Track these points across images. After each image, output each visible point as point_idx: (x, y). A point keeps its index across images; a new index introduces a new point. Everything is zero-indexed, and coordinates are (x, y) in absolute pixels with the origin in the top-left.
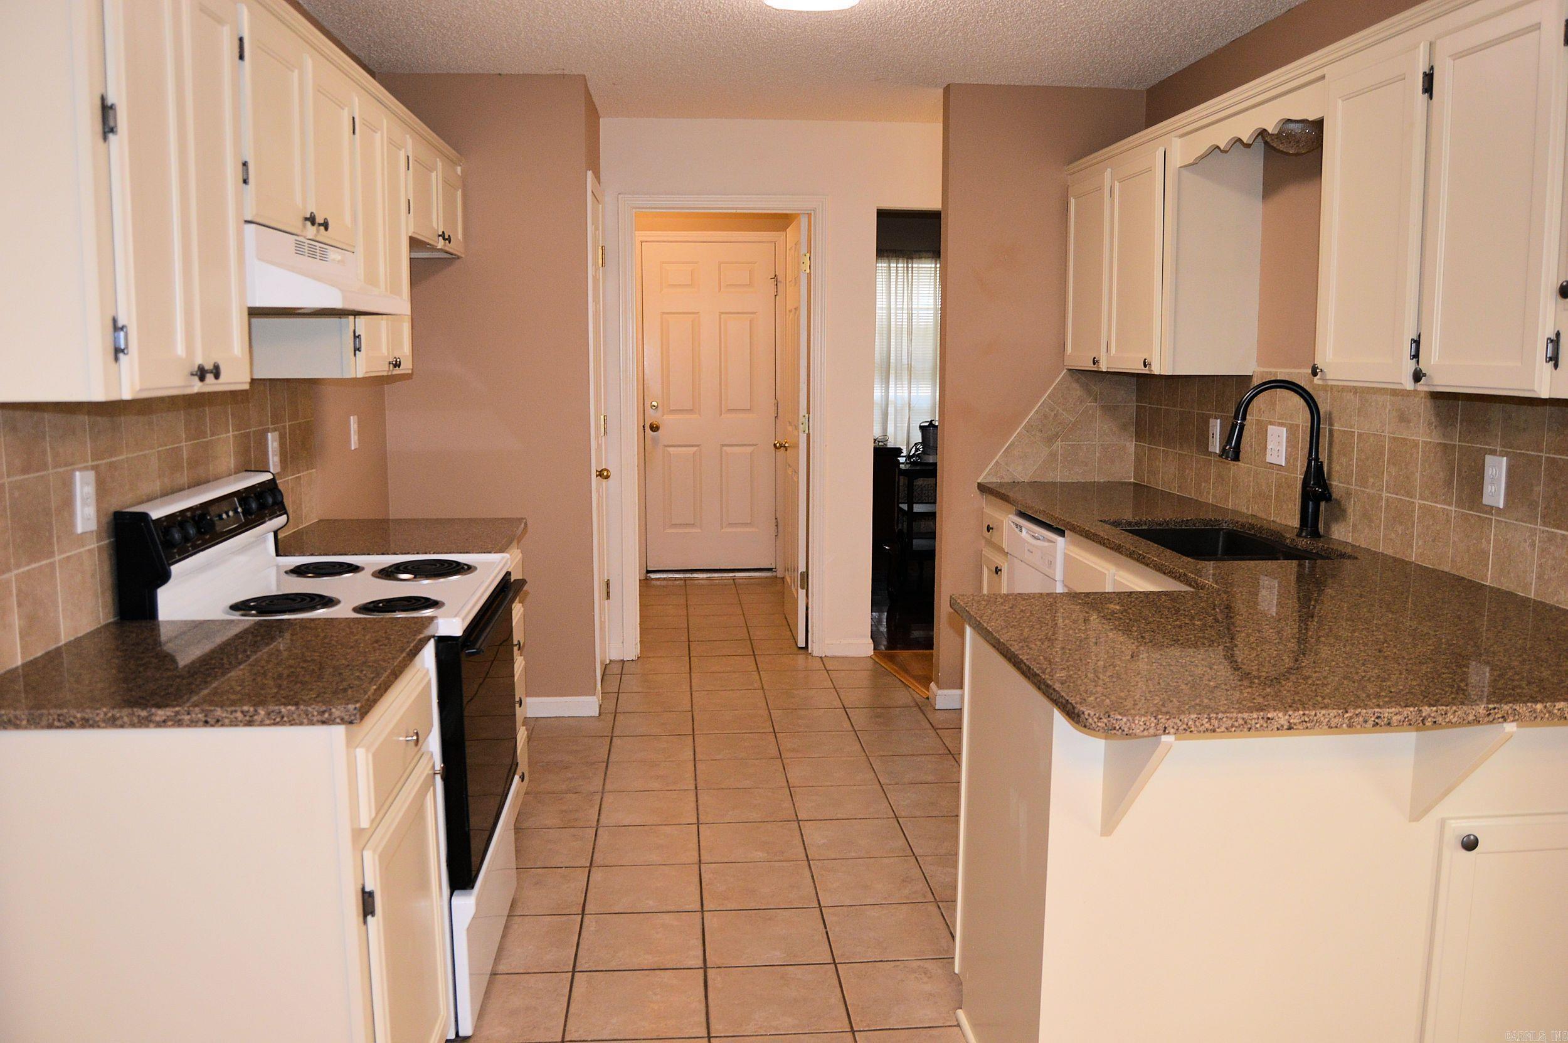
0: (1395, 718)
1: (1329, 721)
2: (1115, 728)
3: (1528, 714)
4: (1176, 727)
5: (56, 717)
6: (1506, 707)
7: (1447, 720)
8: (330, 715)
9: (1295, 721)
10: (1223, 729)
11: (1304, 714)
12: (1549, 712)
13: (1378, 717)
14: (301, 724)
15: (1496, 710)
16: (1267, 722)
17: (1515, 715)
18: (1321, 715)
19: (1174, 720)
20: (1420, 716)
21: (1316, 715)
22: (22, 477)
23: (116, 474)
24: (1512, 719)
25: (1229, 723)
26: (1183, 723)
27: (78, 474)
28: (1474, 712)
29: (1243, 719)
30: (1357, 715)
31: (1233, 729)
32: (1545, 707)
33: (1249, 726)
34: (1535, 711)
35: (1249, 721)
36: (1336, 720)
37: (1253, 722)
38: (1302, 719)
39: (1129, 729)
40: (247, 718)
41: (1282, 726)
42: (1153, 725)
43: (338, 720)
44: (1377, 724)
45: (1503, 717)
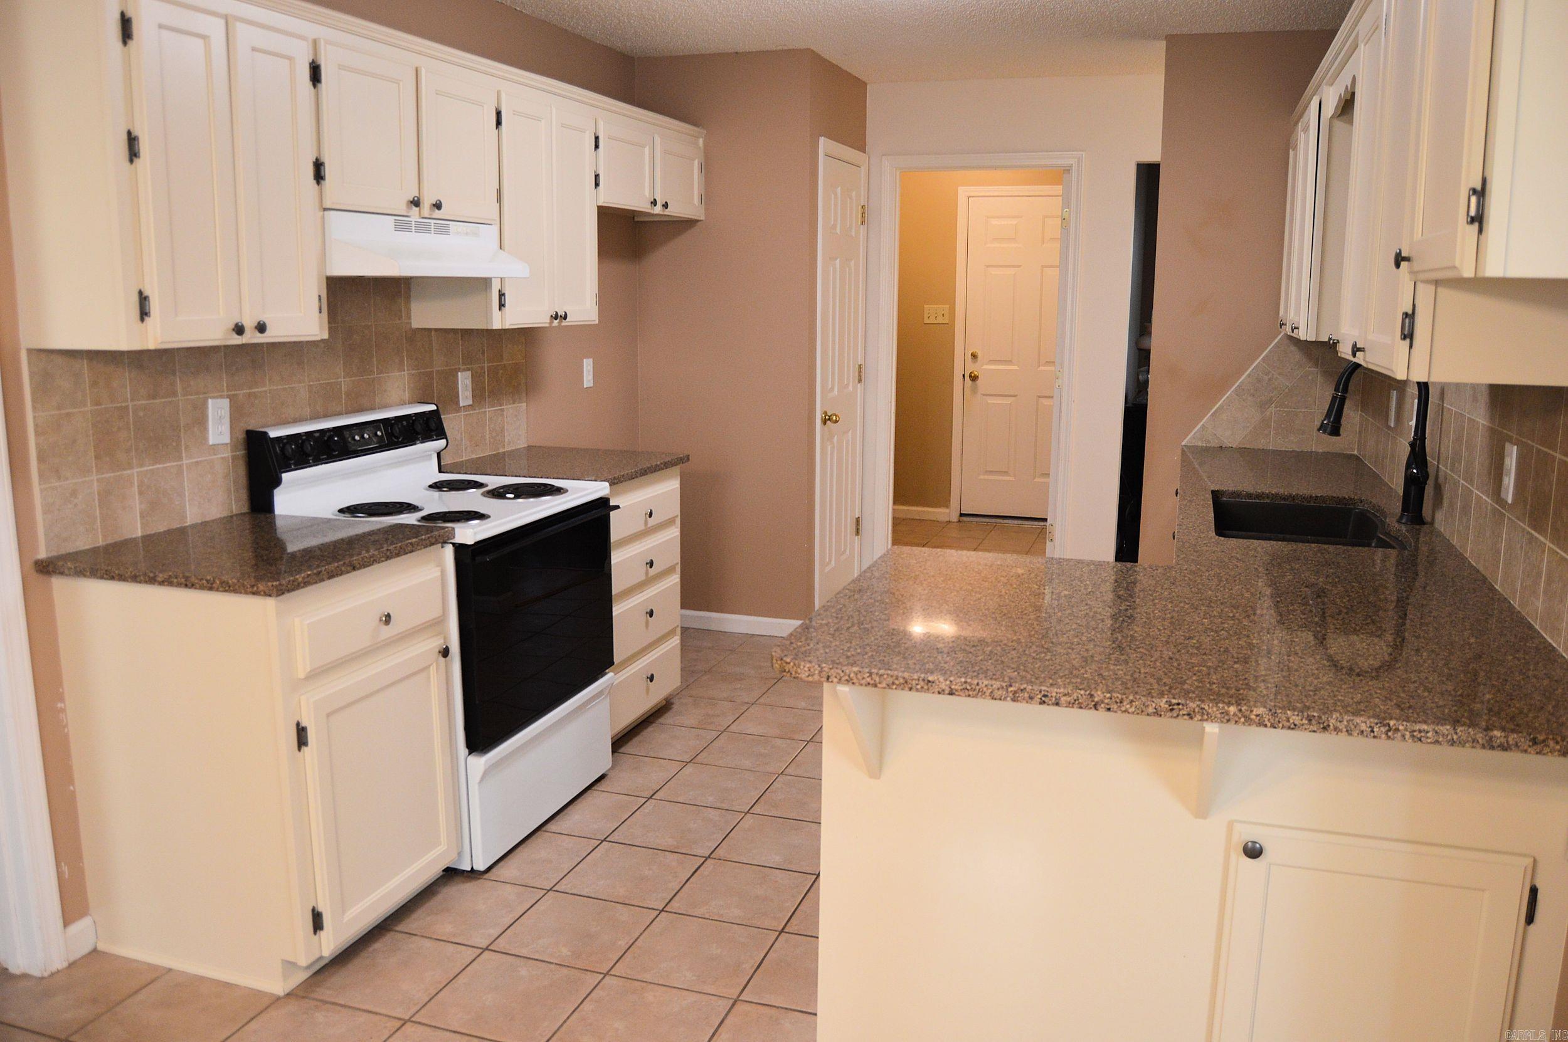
0: (1063, 699)
1: (992, 692)
2: (785, 671)
3: (1219, 716)
4: (838, 677)
5: (104, 571)
6: (1192, 705)
7: (1123, 709)
8: (258, 588)
9: (957, 687)
10: (884, 685)
11: (965, 682)
12: (1245, 717)
13: (1045, 696)
14: (241, 593)
15: (1180, 707)
16: (927, 684)
17: (1203, 713)
18: (984, 685)
19: (837, 671)
20: (1093, 701)
21: (978, 684)
22: (147, 402)
23: (257, 402)
24: (1200, 718)
25: (890, 680)
26: (845, 674)
27: (210, 401)
28: (1154, 705)
29: (904, 678)
30: (1022, 690)
31: (894, 687)
32: (1240, 710)
33: (910, 686)
34: (1227, 713)
35: (909, 681)
36: (1000, 692)
37: (914, 682)
38: (964, 686)
39: (796, 672)
40: (209, 585)
41: (943, 690)
42: (817, 672)
43: (262, 593)
44: (1044, 702)
45: (1189, 715)
